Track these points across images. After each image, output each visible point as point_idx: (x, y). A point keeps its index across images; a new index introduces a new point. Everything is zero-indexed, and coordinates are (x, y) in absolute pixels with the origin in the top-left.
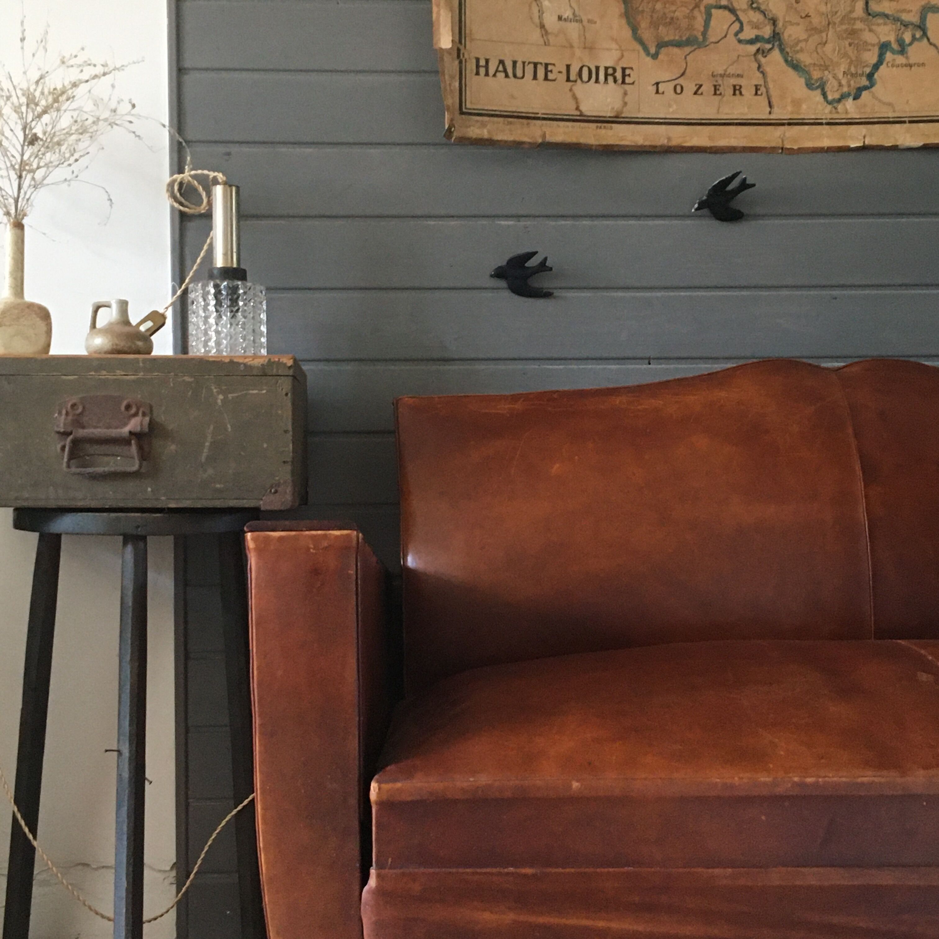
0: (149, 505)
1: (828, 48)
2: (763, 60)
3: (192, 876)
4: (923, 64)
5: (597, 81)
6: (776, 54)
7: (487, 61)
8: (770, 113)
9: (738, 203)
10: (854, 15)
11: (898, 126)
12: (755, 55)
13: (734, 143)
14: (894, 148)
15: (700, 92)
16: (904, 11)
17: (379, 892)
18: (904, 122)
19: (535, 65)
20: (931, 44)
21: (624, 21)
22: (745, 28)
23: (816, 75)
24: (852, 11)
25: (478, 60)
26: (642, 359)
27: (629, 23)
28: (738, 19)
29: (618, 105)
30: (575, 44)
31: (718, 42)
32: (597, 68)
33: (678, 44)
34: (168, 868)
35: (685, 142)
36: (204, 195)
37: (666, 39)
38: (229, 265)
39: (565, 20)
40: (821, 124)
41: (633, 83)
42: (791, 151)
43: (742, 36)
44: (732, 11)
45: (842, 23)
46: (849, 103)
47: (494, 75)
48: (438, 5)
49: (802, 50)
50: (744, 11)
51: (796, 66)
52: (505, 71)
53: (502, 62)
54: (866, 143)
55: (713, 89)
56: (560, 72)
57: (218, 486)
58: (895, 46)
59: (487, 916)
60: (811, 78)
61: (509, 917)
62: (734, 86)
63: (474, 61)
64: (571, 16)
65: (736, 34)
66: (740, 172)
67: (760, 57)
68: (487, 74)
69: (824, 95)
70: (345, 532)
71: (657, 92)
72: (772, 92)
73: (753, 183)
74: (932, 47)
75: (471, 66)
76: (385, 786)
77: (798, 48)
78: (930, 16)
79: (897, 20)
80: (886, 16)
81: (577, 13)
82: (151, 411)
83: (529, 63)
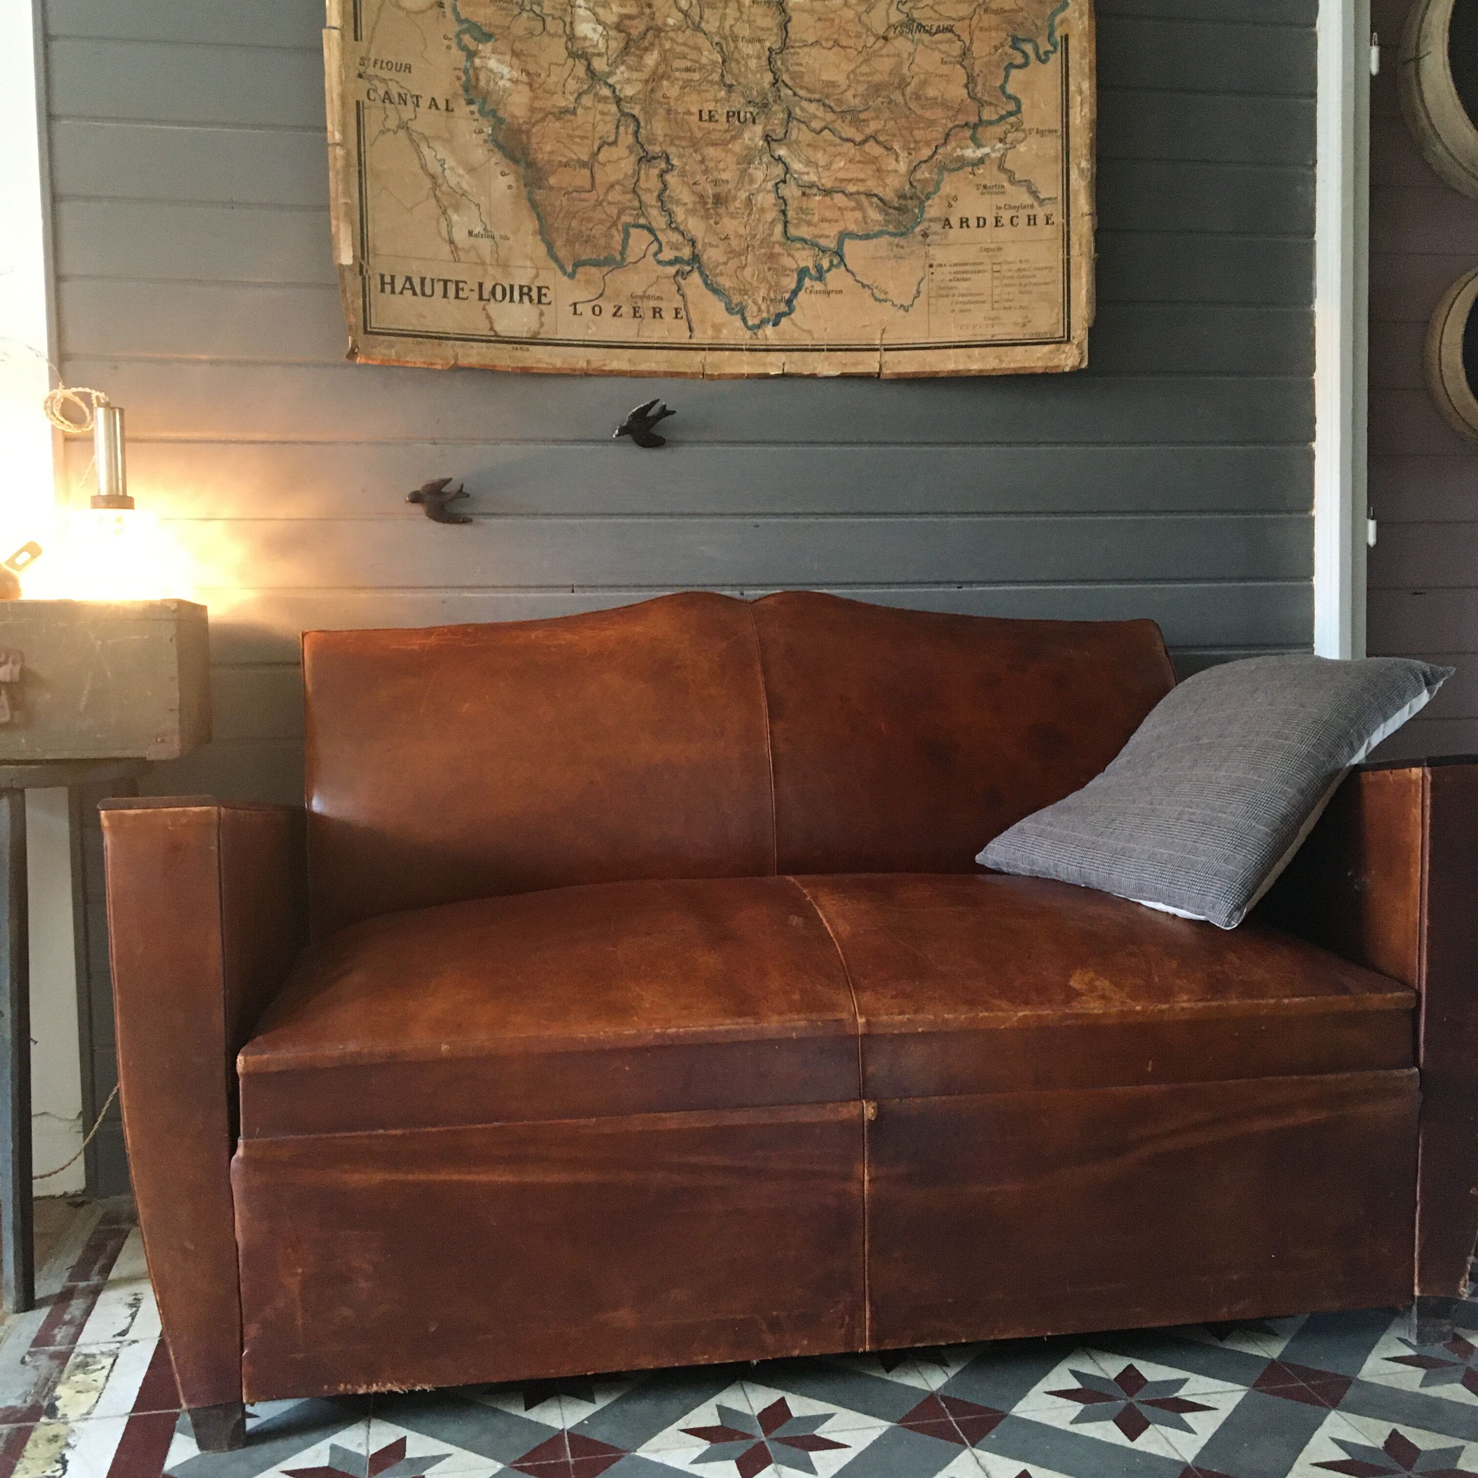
0: (24, 757)
1: (748, 272)
2: (683, 282)
4: (841, 292)
5: (512, 300)
6: (696, 277)
7: (393, 278)
8: (690, 337)
10: (773, 239)
11: (816, 354)
12: (675, 276)
13: (652, 367)
14: (813, 376)
15: (618, 314)
16: (821, 236)
17: (247, 1161)
18: (823, 350)
19: (445, 282)
20: (848, 270)
21: (539, 237)
22: (665, 249)
23: (736, 299)
24: (771, 235)
25: (382, 276)
26: (565, 587)
27: (543, 240)
28: (657, 239)
29: (534, 326)
30: (488, 261)
31: (636, 262)
32: (512, 287)
33: (596, 264)
34: (75, 1117)
35: (605, 365)
36: (88, 414)
37: (584, 258)
38: (114, 493)
39: (476, 236)
40: (742, 350)
41: (549, 303)
42: (711, 377)
43: (660, 257)
44: (651, 230)
45: (761, 246)
46: (769, 330)
47: (401, 293)
48: (338, 219)
49: (721, 274)
50: (662, 230)
51: (716, 290)
52: (413, 288)
53: (409, 279)
54: (785, 371)
55: (632, 310)
56: (471, 290)
57: (99, 736)
58: (813, 272)
59: (356, 1177)
60: (730, 302)
61: (378, 1177)
62: (654, 309)
63: (378, 278)
64: (482, 232)
65: (655, 255)
66: (658, 400)
67: (679, 278)
68: (393, 292)
69: (744, 320)
70: (204, 808)
71: (575, 313)
72: (693, 316)
73: (673, 410)
74: (849, 275)
75: (375, 282)
76: (251, 1058)
77: (718, 271)
78: (847, 242)
79: (815, 245)
80: (804, 241)
81: (489, 228)
82: (23, 661)
83: (439, 280)
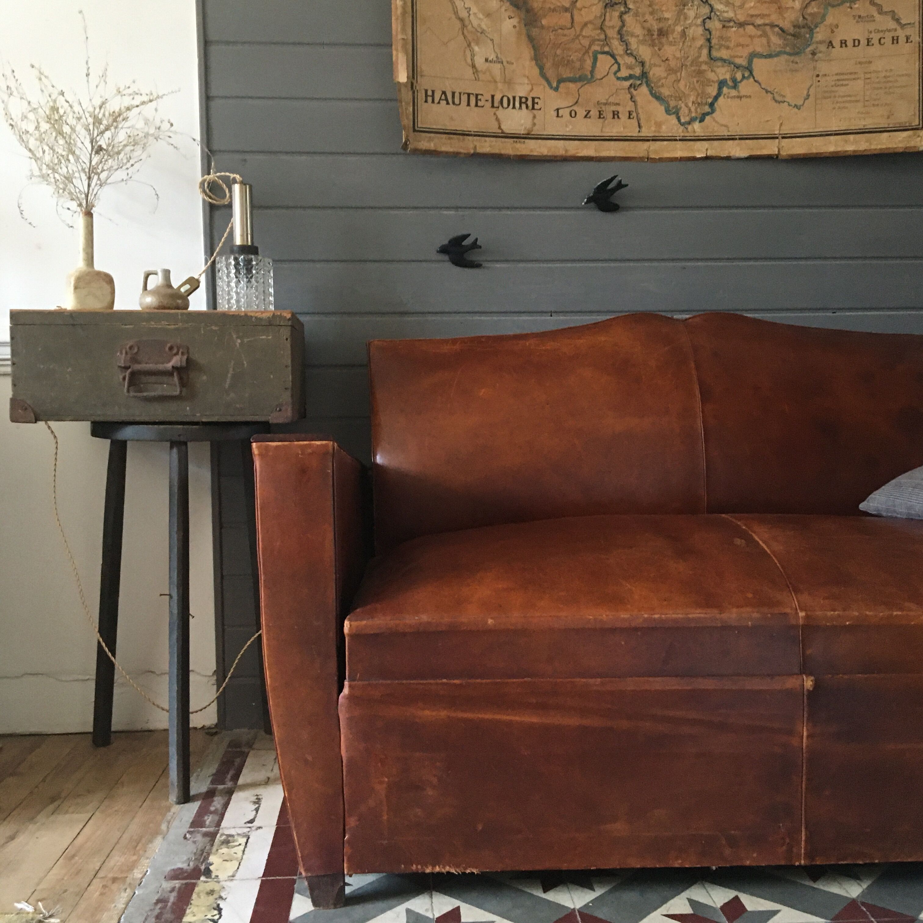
0: (188, 420)
1: (682, 84)
2: (635, 92)
3: (227, 680)
4: (750, 97)
5: (514, 107)
6: (644, 89)
7: (433, 92)
8: (639, 132)
9: (616, 198)
10: (701, 60)
11: (731, 142)
12: (629, 88)
13: (612, 154)
14: (728, 158)
15: (588, 116)
16: (737, 57)
17: (351, 698)
18: (736, 139)
19: (469, 95)
20: (756, 81)
21: (534, 63)
22: (623, 68)
23: (672, 103)
24: (699, 56)
25: (426, 91)
26: (546, 312)
27: (537, 64)
28: (616, 62)
29: (529, 125)
30: (498, 80)
31: (602, 79)
32: (514, 98)
33: (572, 80)
34: (211, 674)
35: (577, 153)
36: (227, 191)
37: (564, 76)
38: (245, 243)
39: (491, 62)
40: (676, 140)
41: (540, 109)
42: (654, 160)
43: (619, 75)
44: (613, 56)
45: (691, 65)
46: (696, 126)
47: (439, 103)
48: (397, 50)
49: (663, 86)
50: (621, 56)
51: (658, 97)
52: (446, 100)
53: (444, 93)
54: (708, 154)
55: (598, 113)
56: (486, 101)
57: (238, 406)
58: (730, 83)
59: (427, 713)
60: (669, 106)
61: (443, 714)
62: (614, 112)
63: (423, 92)
64: (495, 59)
65: (615, 73)
66: (617, 176)
67: (632, 90)
68: (433, 102)
69: (679, 119)
70: (324, 442)
71: (558, 116)
72: (642, 116)
73: (627, 183)
74: (757, 84)
75: (421, 96)
76: (355, 624)
77: (660, 84)
78: (755, 60)
79: (730, 63)
80: (724, 61)
81: (499, 55)
82: (188, 352)
83: (464, 93)
